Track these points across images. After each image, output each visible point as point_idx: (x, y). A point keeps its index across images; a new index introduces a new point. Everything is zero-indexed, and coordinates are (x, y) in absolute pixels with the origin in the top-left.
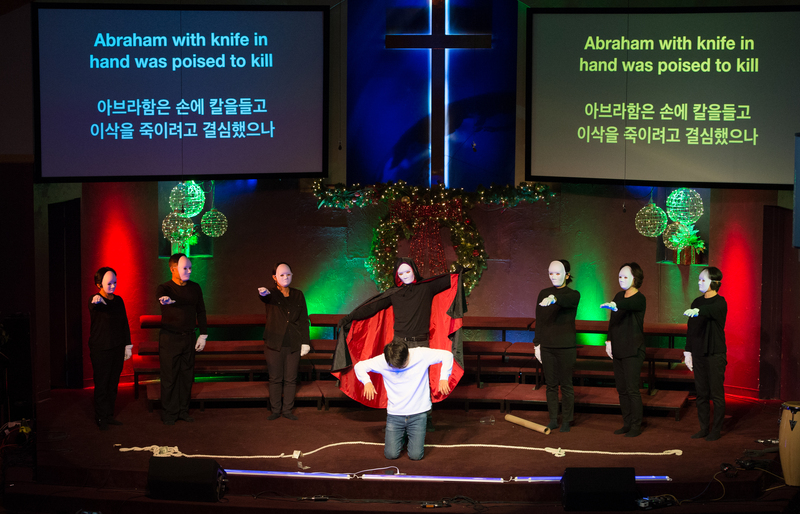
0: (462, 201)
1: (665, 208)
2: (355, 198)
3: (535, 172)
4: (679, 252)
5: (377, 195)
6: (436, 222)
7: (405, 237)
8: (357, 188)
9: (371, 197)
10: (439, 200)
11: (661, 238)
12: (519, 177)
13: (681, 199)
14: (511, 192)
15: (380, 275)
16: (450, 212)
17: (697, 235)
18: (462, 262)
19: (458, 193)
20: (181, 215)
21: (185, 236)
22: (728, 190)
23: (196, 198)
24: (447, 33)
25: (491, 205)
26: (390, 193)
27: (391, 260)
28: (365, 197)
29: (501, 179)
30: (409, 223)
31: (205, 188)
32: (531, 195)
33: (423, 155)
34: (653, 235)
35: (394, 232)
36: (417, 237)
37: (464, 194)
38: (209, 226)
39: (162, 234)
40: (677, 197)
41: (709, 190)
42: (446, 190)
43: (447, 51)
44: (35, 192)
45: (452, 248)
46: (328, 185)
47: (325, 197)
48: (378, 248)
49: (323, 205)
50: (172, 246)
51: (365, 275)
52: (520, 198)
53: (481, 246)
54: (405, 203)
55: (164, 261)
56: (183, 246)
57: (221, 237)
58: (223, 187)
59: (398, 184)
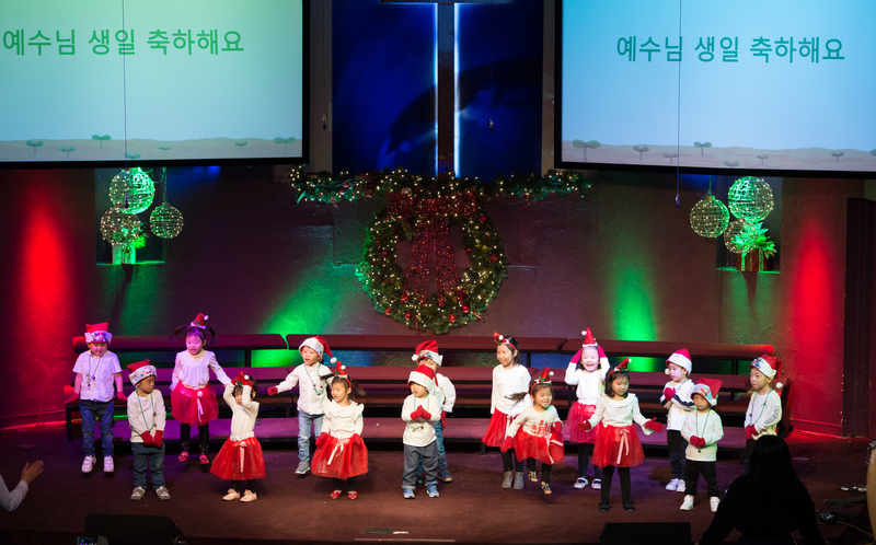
0: (476, 194)
1: (726, 201)
2: (343, 190)
3: (566, 158)
4: (744, 255)
5: (370, 186)
6: (444, 219)
7: (405, 238)
8: (346, 177)
9: (363, 188)
10: (447, 192)
11: (721, 238)
12: (547, 162)
13: (746, 190)
14: (537, 182)
15: (375, 286)
16: (461, 207)
17: (766, 234)
18: (477, 269)
19: (471, 183)
20: (125, 211)
21: (130, 236)
22: (803, 180)
23: (144, 190)
25: (512, 198)
26: (387, 183)
27: (388, 267)
28: (355, 188)
29: (525, 166)
30: (411, 221)
31: (154, 177)
32: (562, 186)
33: (429, 135)
34: (712, 235)
35: (392, 232)
36: (421, 238)
37: (479, 185)
38: (159, 224)
39: (100, 234)
40: (740, 187)
41: (781, 178)
42: (456, 180)
43: (456, 5)
45: (464, 252)
46: (309, 174)
47: (305, 188)
48: (372, 252)
49: (303, 198)
50: (114, 252)
51: (356, 286)
52: (548, 189)
53: (500, 250)
54: (406, 195)
55: (103, 268)
56: (127, 250)
57: (174, 238)
58: (177, 175)
59: (397, 172)
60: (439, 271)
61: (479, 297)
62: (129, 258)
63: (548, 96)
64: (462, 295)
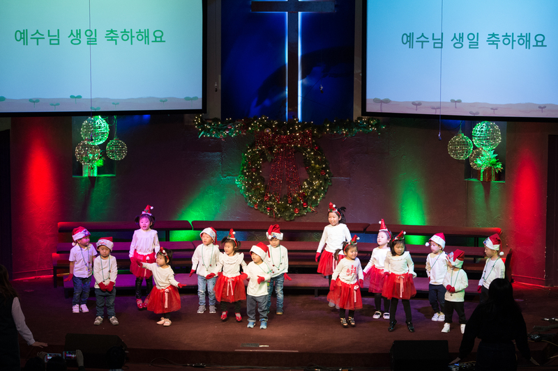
0: (312, 132)
1: (471, 137)
2: (228, 129)
3: (369, 109)
4: (482, 171)
5: (245, 127)
6: (292, 148)
7: (267, 160)
8: (230, 122)
9: (240, 128)
10: (294, 131)
11: (468, 160)
12: (357, 112)
13: (484, 130)
14: (351, 125)
15: (248, 190)
16: (302, 140)
17: (496, 158)
18: (312, 180)
19: (309, 125)
20: (91, 143)
21: (93, 159)
22: (520, 123)
23: (103, 130)
25: (335, 135)
26: (254, 126)
27: (256, 178)
28: (235, 129)
29: (343, 115)
30: (271, 149)
31: (109, 122)
32: (366, 127)
33: (282, 95)
34: (462, 158)
35: (258, 156)
36: (277, 160)
37: (314, 127)
38: (112, 151)
39: (75, 158)
40: (480, 128)
41: (506, 122)
42: (299, 123)
45: (304, 169)
46: (206, 120)
47: (204, 129)
48: (246, 169)
49: (203, 135)
50: (84, 168)
51: (236, 190)
52: (358, 129)
53: (327, 167)
54: (267, 133)
55: (76, 179)
56: (92, 167)
57: (122, 160)
58: (123, 121)
59: (262, 118)
60: (288, 181)
61: (314, 197)
62: (93, 173)
63: (357, 71)
64: (303, 196)
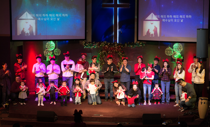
0: (121, 46)
1: (173, 48)
2: (93, 46)
3: (139, 39)
6: (114, 52)
7: (106, 56)
8: (94, 43)
9: (98, 45)
10: (115, 46)
12: (136, 40)
13: (177, 46)
14: (133, 44)
16: (117, 50)
17: (181, 55)
18: (121, 62)
20: (49, 50)
21: (50, 55)
22: (189, 44)
23: (53, 45)
24: (118, 4)
25: (128, 47)
26: (102, 44)
27: (103, 61)
28: (96, 45)
29: (131, 41)
30: (107, 52)
31: (55, 43)
32: (139, 45)
33: (112, 35)
34: (170, 55)
35: (103, 54)
37: (121, 45)
38: (56, 53)
39: (44, 55)
40: (176, 45)
41: (184, 43)
42: (117, 44)
43: (118, 8)
44: (10, 44)
45: (118, 58)
46: (87, 42)
47: (86, 45)
48: (99, 58)
49: (85, 47)
50: (47, 58)
52: (136, 46)
54: (106, 47)
55: (44, 61)
57: (59, 55)
58: (60, 42)
59: (105, 42)
64: (118, 67)
